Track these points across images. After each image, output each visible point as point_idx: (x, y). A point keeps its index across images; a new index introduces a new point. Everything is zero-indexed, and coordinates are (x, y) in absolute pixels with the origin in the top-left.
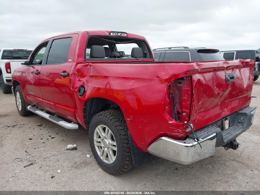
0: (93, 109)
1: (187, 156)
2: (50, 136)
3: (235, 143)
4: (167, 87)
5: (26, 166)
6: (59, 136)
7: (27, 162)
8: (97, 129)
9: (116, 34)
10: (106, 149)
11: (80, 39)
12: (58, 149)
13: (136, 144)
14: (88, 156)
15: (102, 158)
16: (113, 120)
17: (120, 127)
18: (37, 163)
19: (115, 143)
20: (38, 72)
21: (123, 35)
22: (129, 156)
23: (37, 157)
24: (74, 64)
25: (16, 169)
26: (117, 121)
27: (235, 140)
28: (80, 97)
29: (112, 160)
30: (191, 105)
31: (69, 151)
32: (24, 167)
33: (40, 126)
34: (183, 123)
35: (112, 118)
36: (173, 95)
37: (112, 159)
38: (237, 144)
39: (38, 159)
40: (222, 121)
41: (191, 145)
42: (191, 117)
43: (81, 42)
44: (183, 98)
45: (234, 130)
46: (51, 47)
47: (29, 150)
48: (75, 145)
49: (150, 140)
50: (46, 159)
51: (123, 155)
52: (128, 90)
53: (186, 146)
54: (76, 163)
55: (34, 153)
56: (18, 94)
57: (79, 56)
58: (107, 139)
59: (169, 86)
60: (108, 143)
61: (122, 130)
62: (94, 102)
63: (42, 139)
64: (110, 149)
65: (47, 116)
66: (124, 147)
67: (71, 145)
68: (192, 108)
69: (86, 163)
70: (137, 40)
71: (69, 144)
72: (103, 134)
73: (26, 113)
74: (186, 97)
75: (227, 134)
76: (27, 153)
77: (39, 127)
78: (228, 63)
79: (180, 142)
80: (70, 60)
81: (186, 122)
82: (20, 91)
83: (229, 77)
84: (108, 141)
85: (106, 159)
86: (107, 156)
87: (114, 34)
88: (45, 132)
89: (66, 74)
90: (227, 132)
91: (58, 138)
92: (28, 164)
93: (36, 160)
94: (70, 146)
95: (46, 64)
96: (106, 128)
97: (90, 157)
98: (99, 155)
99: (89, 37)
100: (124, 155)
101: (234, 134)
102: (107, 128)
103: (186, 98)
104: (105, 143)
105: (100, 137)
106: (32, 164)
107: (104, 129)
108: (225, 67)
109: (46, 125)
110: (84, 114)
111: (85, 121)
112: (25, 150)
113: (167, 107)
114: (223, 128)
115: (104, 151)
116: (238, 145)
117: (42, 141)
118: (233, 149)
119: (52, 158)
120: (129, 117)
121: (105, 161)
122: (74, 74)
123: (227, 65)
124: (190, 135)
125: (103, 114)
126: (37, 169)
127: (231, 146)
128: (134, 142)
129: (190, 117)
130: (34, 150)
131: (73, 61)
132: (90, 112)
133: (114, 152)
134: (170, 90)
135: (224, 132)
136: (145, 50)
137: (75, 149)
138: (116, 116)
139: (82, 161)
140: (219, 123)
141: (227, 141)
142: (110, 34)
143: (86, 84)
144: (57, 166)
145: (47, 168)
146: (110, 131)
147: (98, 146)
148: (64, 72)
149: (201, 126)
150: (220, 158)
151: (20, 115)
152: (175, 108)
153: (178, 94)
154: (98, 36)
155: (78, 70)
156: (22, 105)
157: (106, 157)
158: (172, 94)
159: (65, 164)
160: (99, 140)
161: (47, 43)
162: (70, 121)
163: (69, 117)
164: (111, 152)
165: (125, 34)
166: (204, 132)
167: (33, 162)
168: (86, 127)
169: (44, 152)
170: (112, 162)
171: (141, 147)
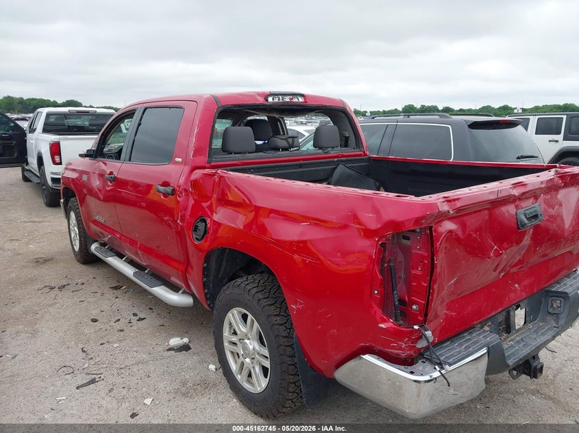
0: (223, 268)
1: (418, 396)
2: (135, 315)
3: (535, 364)
4: (377, 247)
5: (82, 386)
6: (154, 315)
7: (83, 375)
8: (230, 314)
9: (279, 100)
10: (248, 360)
11: (200, 113)
12: (151, 348)
13: (309, 360)
14: (212, 367)
15: (239, 377)
16: (264, 302)
17: (278, 318)
18: (103, 380)
19: (266, 352)
20: (113, 176)
21: (295, 100)
22: (294, 383)
23: (105, 366)
24: (187, 169)
25: (61, 393)
26: (272, 304)
27: (535, 357)
28: (197, 242)
29: (260, 386)
30: (429, 291)
31: (173, 352)
32: (78, 388)
33: (117, 289)
34: (411, 329)
35: (260, 296)
36: (392, 264)
37: (260, 384)
38: (539, 367)
39: (108, 369)
40: (508, 313)
41: (427, 378)
42: (429, 316)
43: (201, 121)
44: (413, 272)
45: (536, 332)
46: (139, 124)
47: (89, 347)
48: (186, 340)
49: (339, 356)
50: (123, 371)
51: (282, 379)
52: (295, 242)
53: (415, 381)
54: (184, 383)
55: (100, 354)
56: (73, 215)
57: (198, 151)
58: (249, 339)
59: (383, 245)
60: (251, 347)
61: (282, 325)
62: (226, 253)
63: (118, 320)
64: (255, 361)
65: (129, 271)
66: (284, 363)
67: (178, 339)
68: (432, 298)
69: (205, 385)
70: (328, 109)
71: (173, 336)
72: (242, 329)
73: (88, 259)
74: (418, 271)
75: (518, 342)
76: (84, 355)
77: (114, 291)
78: (524, 185)
79: (403, 371)
80: (179, 160)
81: (416, 327)
82: (77, 211)
83: (525, 215)
84: (253, 345)
85: (249, 382)
86: (250, 375)
87: (276, 100)
88: (124, 305)
89: (169, 189)
90: (518, 339)
91: (152, 320)
92: (85, 382)
93: (102, 371)
94: (175, 341)
95: (130, 160)
96: (247, 315)
97: (216, 369)
98: (234, 372)
99: (220, 110)
100: (284, 379)
101: (534, 344)
102: (250, 317)
103: (419, 273)
104: (245, 348)
105: (235, 333)
106: (93, 381)
107: (245, 317)
108: (517, 195)
109: (128, 287)
110: (205, 279)
111: (206, 294)
112: (80, 346)
113: (376, 292)
114: (508, 327)
115: (243, 364)
116: (542, 367)
117: (118, 326)
118: (529, 375)
119: (135, 369)
120: (295, 303)
121: (246, 386)
122: (186, 190)
123: (522, 190)
124: (427, 354)
125: (243, 285)
126: (103, 394)
127: (526, 371)
128: (306, 355)
129: (426, 315)
130: (101, 347)
131: (184, 163)
132: (218, 274)
133: (265, 370)
134: (384, 251)
135: (512, 337)
136: (346, 130)
137: (185, 348)
138: (269, 292)
139: (198, 378)
140: (501, 318)
141: (515, 361)
142: (267, 100)
143: (209, 214)
144: (144, 389)
145: (125, 391)
146: (256, 324)
147: (232, 353)
148: (166, 184)
149: (453, 331)
150: (504, 387)
151: (76, 261)
152: (395, 292)
153: (403, 260)
154: (239, 106)
155: (195, 184)
156: (80, 240)
157: (248, 376)
158: (389, 262)
159: (162, 385)
160: (234, 339)
161: (134, 113)
162: (175, 289)
163: (174, 280)
164: (257, 369)
165: (300, 99)
166: (460, 345)
167: (95, 376)
168: (209, 305)
169: (120, 354)
170: (259, 389)
171: (322, 368)
